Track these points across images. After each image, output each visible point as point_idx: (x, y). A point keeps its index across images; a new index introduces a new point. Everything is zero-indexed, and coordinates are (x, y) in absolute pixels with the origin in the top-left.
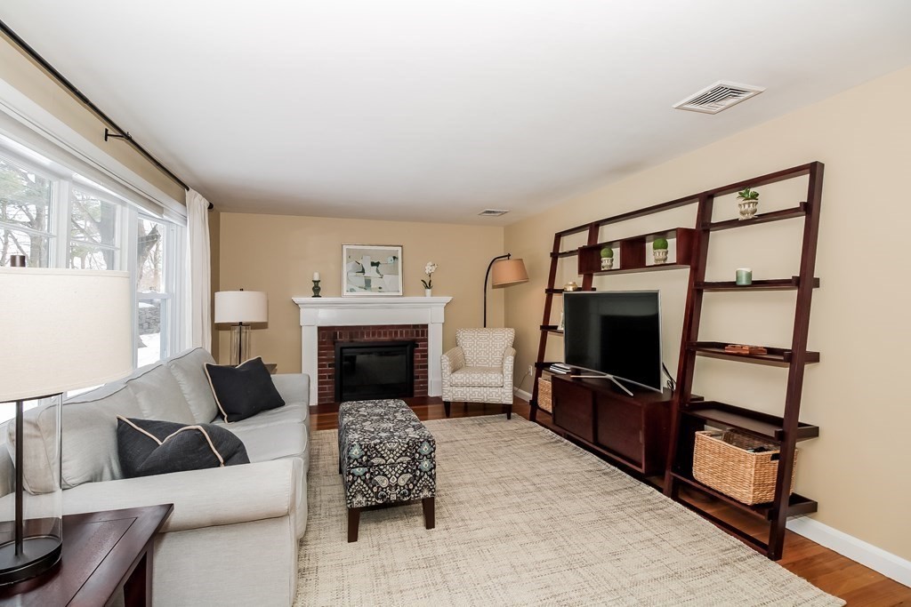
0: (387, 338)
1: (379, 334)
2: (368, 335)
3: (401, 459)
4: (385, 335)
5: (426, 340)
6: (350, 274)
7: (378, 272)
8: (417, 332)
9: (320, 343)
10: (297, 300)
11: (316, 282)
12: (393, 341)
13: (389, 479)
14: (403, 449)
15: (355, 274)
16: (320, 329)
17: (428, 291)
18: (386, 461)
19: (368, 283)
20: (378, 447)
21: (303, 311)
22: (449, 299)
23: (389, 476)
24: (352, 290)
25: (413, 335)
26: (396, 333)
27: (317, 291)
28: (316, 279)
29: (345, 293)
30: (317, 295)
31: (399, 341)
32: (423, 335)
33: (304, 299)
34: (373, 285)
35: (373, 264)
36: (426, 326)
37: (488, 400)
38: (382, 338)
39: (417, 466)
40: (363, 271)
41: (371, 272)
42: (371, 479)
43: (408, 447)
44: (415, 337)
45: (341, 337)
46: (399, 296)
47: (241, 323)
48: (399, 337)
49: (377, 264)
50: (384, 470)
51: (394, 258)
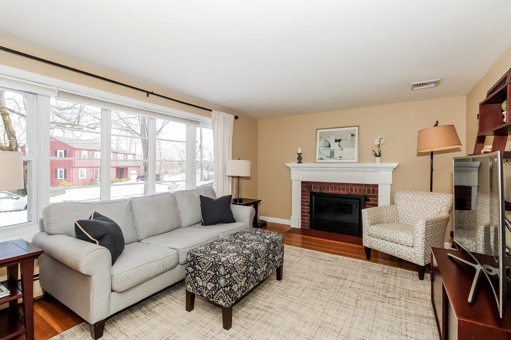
0: (345, 192)
1: (339, 189)
2: (332, 189)
3: (209, 272)
4: (343, 190)
5: (377, 197)
6: (320, 148)
7: (339, 146)
8: (369, 190)
9: (303, 191)
10: (288, 165)
11: (300, 154)
12: (349, 195)
13: (203, 281)
14: (210, 265)
15: (324, 148)
16: (303, 183)
17: (378, 159)
18: (202, 269)
19: (332, 155)
20: (198, 258)
21: (292, 171)
22: (395, 165)
23: (203, 280)
24: (322, 159)
25: (365, 192)
26: (352, 189)
27: (300, 159)
28: (299, 152)
29: (317, 161)
30: (300, 162)
31: (353, 195)
32: (374, 192)
33: (293, 164)
34: (336, 155)
35: (336, 141)
36: (377, 186)
37: (399, 255)
38: (341, 192)
39: (217, 281)
40: (329, 146)
41: (335, 146)
42: (194, 277)
43: (213, 265)
44: (367, 194)
45: (314, 189)
46: (354, 163)
47: (239, 177)
48: (354, 192)
49: (339, 141)
50: (201, 275)
51: (352, 135)
